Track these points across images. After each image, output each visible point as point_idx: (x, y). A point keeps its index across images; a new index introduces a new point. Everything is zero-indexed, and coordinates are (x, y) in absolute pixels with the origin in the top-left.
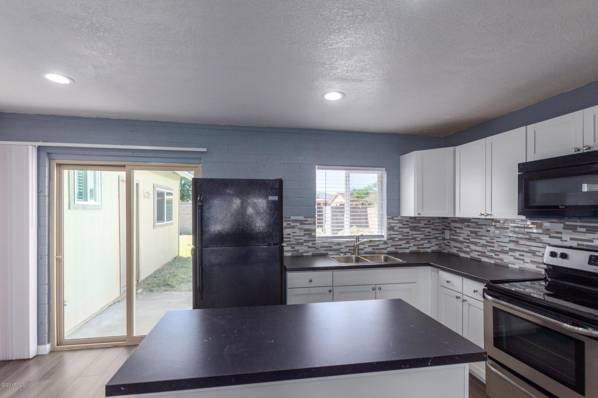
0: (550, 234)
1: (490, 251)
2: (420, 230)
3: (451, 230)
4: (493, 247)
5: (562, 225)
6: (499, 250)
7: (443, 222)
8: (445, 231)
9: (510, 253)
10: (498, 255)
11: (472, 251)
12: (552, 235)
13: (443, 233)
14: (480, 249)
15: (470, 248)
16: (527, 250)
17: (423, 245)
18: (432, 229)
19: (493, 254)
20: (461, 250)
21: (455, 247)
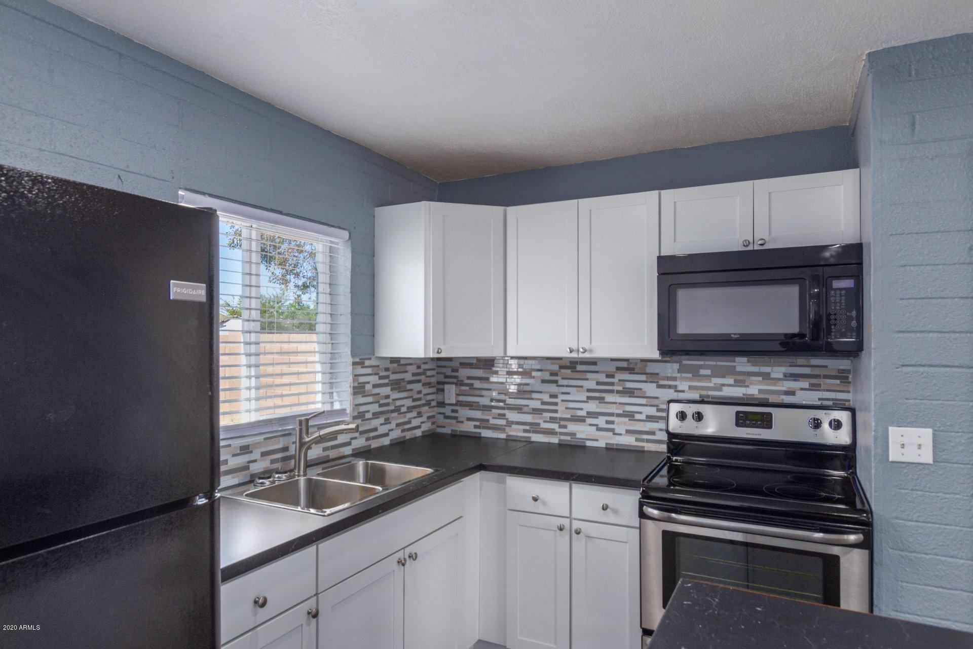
0: (658, 382)
1: (548, 420)
2: (406, 387)
3: (460, 383)
4: (556, 411)
5: (676, 366)
6: (568, 416)
7: (438, 366)
8: (446, 387)
9: (589, 421)
10: (565, 427)
11: (510, 423)
12: (661, 382)
13: (441, 390)
14: (528, 418)
15: (507, 419)
16: (620, 412)
17: (409, 422)
18: (424, 385)
19: (555, 426)
20: (484, 423)
21: (469, 419)
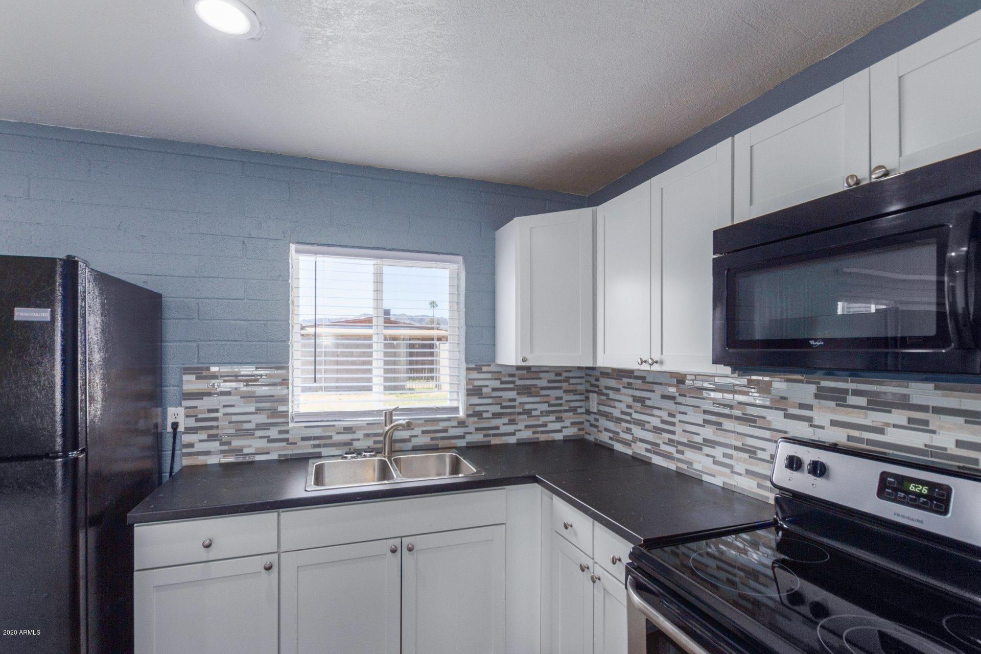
0: (786, 410)
1: (667, 441)
2: (539, 393)
3: (600, 393)
4: (673, 433)
5: (812, 388)
6: (685, 441)
7: (586, 375)
8: (591, 395)
9: (706, 450)
10: (682, 453)
11: (636, 440)
12: (792, 411)
13: (587, 398)
14: (649, 436)
15: (632, 434)
16: (739, 444)
17: (545, 425)
18: (565, 391)
19: (672, 450)
20: (615, 436)
21: (606, 430)
